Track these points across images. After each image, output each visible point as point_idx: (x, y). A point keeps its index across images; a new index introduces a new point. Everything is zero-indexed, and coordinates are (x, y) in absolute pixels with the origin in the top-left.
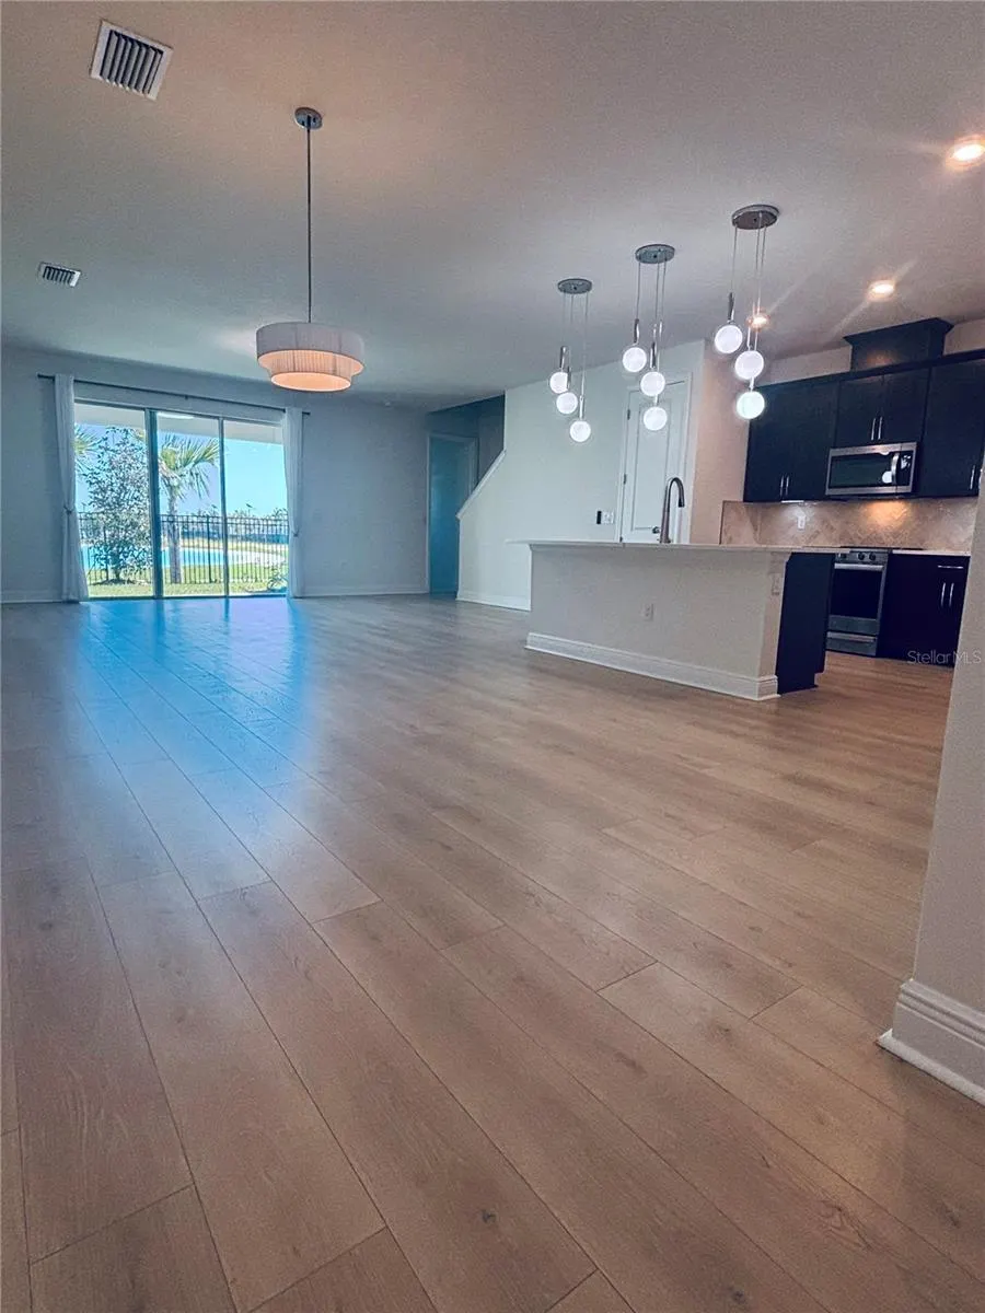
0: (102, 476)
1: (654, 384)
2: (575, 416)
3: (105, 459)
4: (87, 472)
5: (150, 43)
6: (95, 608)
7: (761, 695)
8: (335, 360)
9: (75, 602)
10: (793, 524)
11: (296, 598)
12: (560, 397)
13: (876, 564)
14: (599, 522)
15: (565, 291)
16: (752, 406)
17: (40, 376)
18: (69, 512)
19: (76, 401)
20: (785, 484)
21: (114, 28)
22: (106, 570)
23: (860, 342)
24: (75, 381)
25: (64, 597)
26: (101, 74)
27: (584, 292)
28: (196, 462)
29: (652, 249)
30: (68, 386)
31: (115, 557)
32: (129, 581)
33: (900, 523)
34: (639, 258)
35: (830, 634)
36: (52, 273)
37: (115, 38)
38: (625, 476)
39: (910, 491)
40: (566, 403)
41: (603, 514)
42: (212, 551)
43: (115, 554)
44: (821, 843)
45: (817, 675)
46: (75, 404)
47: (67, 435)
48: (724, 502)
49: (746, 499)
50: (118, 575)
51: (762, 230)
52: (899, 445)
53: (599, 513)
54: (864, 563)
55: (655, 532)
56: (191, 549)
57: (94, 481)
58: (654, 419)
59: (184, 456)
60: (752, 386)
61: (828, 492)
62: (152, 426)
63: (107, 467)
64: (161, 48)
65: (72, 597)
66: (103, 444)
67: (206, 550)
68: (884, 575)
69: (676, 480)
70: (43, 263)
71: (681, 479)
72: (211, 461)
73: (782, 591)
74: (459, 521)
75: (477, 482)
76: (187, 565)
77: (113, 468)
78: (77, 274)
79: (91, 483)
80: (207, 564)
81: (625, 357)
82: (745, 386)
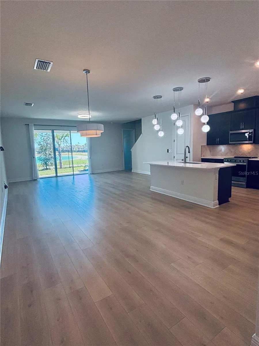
0: (42, 143)
1: (179, 123)
2: (160, 130)
3: (42, 138)
4: (38, 142)
5: (47, 62)
6: (41, 181)
7: (214, 207)
8: (96, 132)
9: (36, 180)
10: (221, 150)
11: (91, 174)
12: (155, 126)
13: (244, 163)
14: (168, 152)
15: (155, 98)
16: (206, 129)
17: (26, 125)
18: (34, 158)
19: (34, 129)
20: (218, 140)
21: (39, 60)
22: (44, 166)
23: (236, 102)
24: (34, 125)
25: (33, 179)
26: (36, 68)
27: (160, 98)
28: (65, 137)
29: (177, 88)
30: (32, 127)
31: (46, 163)
32: (50, 169)
33: (250, 150)
34: (174, 91)
35: (232, 182)
36: (27, 104)
37: (39, 62)
38: (174, 140)
39: (252, 142)
40: (157, 128)
41: (169, 150)
42: (69, 156)
43: (46, 162)
44: (231, 266)
45: (229, 198)
46: (34, 130)
47: (32, 135)
48: (201, 146)
49: (207, 145)
50: (47, 167)
51: (206, 83)
52: (249, 130)
53: (168, 150)
54: (241, 163)
55: (182, 160)
56: (64, 155)
57: (40, 144)
58: (181, 132)
59: (62, 135)
60: (206, 123)
61: (230, 143)
62: (53, 133)
63: (43, 140)
64: (50, 62)
65: (35, 179)
66: (42, 135)
67: (68, 156)
68: (247, 165)
69: (188, 146)
70: (24, 103)
71: (189, 146)
72: (68, 136)
73: (218, 178)
74: (131, 151)
75: (136, 141)
76: (63, 161)
77: (44, 141)
78: (33, 104)
79: (39, 145)
80: (68, 160)
81: (172, 116)
82: (204, 124)
